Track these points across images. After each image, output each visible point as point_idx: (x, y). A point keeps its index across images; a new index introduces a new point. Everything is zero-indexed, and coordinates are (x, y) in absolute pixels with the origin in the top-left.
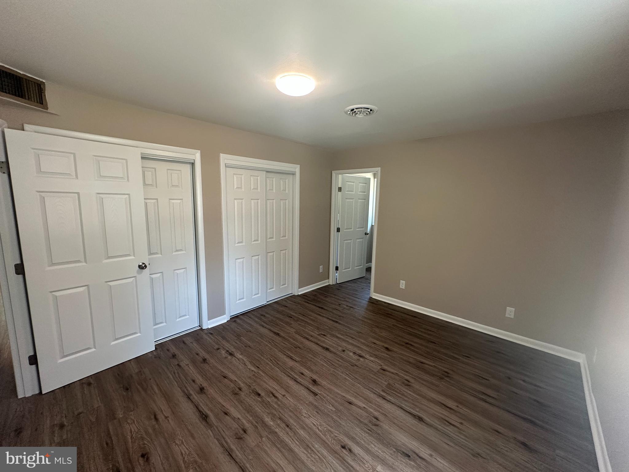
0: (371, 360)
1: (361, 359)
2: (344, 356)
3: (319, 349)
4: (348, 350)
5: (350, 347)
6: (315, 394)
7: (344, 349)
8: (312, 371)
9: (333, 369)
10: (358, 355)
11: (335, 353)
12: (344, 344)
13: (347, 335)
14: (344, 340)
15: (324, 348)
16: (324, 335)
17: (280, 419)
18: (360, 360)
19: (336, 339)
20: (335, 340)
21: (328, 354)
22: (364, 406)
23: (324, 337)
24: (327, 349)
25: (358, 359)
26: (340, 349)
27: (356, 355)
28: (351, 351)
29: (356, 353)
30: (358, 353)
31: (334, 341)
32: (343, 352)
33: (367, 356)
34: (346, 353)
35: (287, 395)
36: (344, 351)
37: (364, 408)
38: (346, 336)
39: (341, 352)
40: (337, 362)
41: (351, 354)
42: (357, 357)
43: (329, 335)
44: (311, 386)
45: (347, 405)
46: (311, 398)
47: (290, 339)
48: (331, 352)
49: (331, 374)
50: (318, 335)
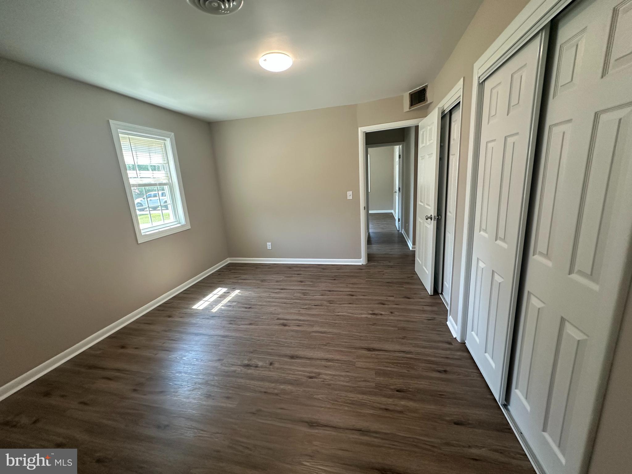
0: (234, 366)
1: (246, 362)
2: (268, 357)
3: (301, 353)
4: (266, 367)
5: (266, 373)
6: (278, 319)
7: (271, 367)
8: (292, 331)
9: (274, 339)
10: (251, 366)
11: (280, 356)
12: (274, 374)
13: (277, 394)
14: (276, 381)
15: (297, 357)
16: (311, 377)
17: (292, 303)
18: (248, 360)
19: (290, 377)
20: (290, 375)
21: (289, 352)
22: (240, 326)
23: (308, 374)
24: (292, 357)
25: (251, 360)
26: (277, 365)
27: (254, 365)
28: (262, 367)
29: (254, 368)
30: (251, 369)
31: (292, 372)
32: (271, 361)
33: (239, 369)
34: (267, 362)
35: (297, 312)
36: (271, 364)
37: (239, 326)
38: (276, 391)
39: (273, 361)
40: (272, 347)
41: (260, 364)
42: (253, 362)
43: (304, 380)
44: (285, 321)
45: (252, 322)
46: (280, 316)
47: (347, 350)
48: (286, 356)
49: (274, 335)
50: (319, 374)
